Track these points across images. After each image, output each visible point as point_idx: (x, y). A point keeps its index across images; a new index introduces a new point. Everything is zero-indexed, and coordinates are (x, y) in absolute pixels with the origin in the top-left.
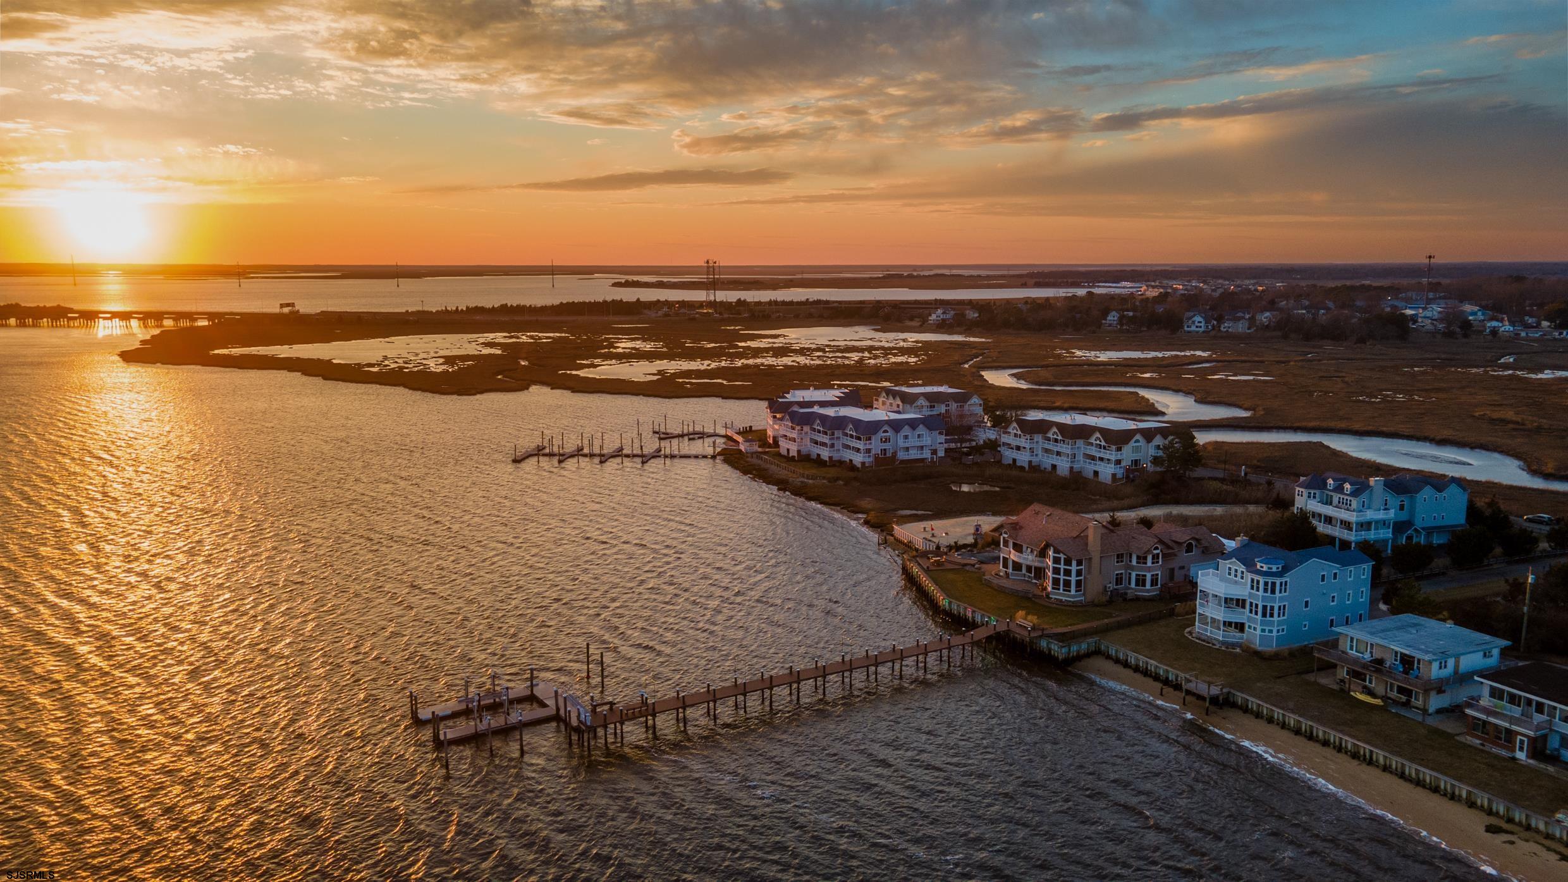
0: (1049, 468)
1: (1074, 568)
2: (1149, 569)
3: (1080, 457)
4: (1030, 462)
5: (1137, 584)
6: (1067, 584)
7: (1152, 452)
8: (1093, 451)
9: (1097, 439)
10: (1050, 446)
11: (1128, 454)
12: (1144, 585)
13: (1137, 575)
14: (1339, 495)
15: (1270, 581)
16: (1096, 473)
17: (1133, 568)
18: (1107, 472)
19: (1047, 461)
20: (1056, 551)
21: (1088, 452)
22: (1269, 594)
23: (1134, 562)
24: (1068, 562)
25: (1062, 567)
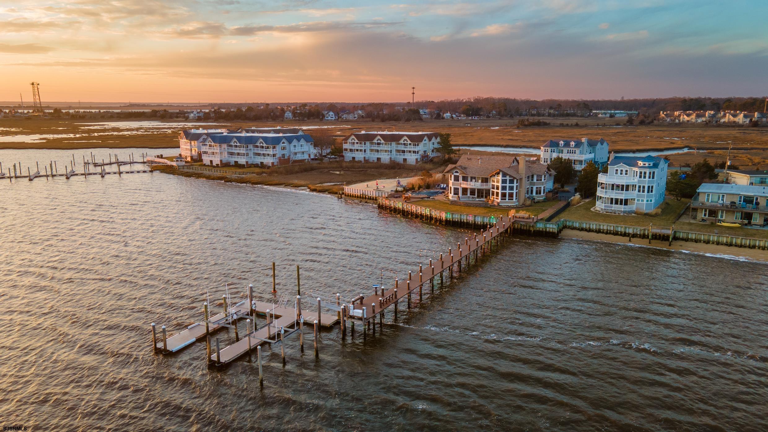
0: (376, 161)
1: (515, 185)
2: (543, 184)
3: (394, 152)
4: (365, 158)
5: (537, 193)
6: (511, 195)
7: (431, 147)
8: (402, 148)
9: (405, 140)
10: (375, 147)
11: (421, 148)
12: (540, 193)
13: (537, 188)
14: (568, 149)
15: (652, 171)
16: (405, 160)
17: (534, 184)
18: (412, 159)
19: (374, 157)
20: (504, 175)
21: (399, 149)
22: (651, 179)
23: (535, 180)
24: (511, 182)
25: (508, 185)
